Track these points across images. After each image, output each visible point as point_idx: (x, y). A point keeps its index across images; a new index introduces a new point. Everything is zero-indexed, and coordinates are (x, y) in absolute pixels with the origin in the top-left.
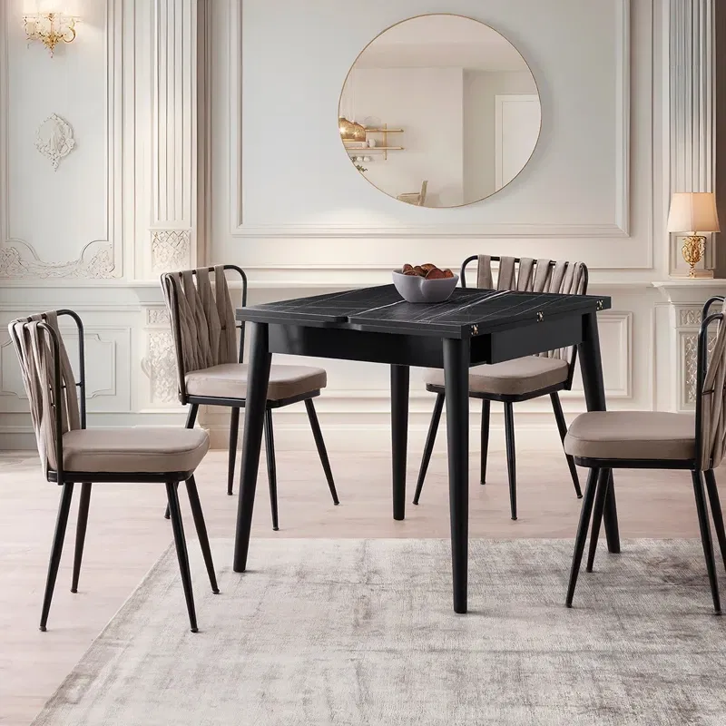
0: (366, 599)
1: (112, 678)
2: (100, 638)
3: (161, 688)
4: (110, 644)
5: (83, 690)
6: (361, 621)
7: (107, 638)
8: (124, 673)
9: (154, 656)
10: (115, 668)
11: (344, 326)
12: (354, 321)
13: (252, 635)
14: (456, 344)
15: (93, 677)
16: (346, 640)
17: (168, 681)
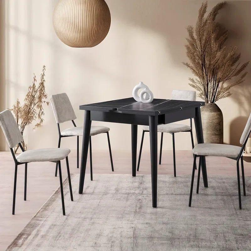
0: (140, 201)
1: (37, 235)
2: (35, 217)
3: (55, 240)
4: (38, 220)
5: (24, 241)
6: (138, 210)
7: (37, 217)
8: (42, 233)
9: (55, 225)
10: (38, 231)
11: (115, 111)
12: (119, 110)
13: (95, 216)
14: (153, 118)
15: (29, 235)
16: (131, 219)
17: (58, 237)
